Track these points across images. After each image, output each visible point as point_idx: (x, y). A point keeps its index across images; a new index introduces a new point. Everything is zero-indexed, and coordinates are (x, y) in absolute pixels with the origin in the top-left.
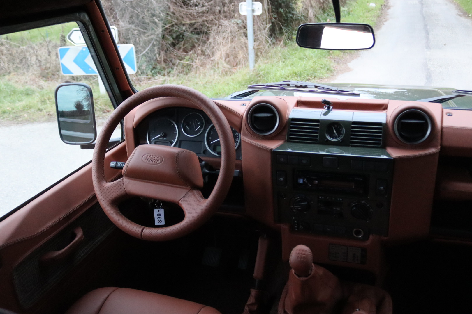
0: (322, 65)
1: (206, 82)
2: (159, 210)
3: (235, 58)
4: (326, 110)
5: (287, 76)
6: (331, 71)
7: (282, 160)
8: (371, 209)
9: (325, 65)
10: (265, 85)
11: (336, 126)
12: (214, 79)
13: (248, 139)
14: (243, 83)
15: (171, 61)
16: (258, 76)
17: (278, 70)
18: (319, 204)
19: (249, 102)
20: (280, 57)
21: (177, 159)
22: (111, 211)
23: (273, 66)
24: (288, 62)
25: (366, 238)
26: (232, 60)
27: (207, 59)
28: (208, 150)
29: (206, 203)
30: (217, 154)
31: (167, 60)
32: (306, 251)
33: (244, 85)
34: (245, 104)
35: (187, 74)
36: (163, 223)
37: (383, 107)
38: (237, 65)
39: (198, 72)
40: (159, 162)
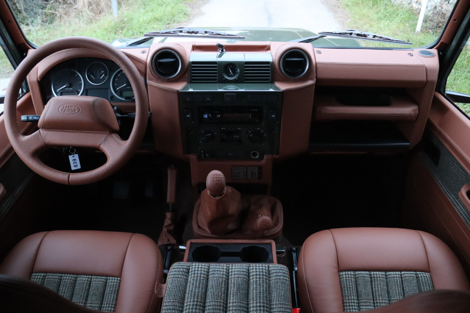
0: (179, 10)
1: (73, 31)
2: (74, 155)
3: (98, 6)
4: (220, 53)
5: (149, 21)
6: (187, 15)
7: (188, 99)
8: (265, 134)
9: (182, 10)
10: (160, 33)
11: (231, 66)
12: (80, 27)
13: (154, 83)
14: (110, 30)
15: (32, 10)
16: (123, 22)
17: (140, 16)
18: (222, 134)
19: (148, 48)
20: (140, 3)
21: (94, 107)
22: (34, 163)
23: (134, 12)
24: (148, 8)
25: (261, 158)
26: (95, 8)
27: (70, 7)
28: (115, 96)
29: (126, 144)
30: (125, 99)
31: (27, 9)
32: (220, 175)
33: (110, 32)
34: (145, 51)
35: (52, 23)
36: (79, 167)
37: (266, 48)
38: (100, 12)
39: (62, 21)
40: (76, 112)
